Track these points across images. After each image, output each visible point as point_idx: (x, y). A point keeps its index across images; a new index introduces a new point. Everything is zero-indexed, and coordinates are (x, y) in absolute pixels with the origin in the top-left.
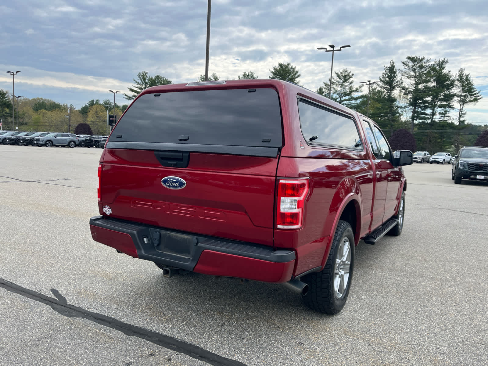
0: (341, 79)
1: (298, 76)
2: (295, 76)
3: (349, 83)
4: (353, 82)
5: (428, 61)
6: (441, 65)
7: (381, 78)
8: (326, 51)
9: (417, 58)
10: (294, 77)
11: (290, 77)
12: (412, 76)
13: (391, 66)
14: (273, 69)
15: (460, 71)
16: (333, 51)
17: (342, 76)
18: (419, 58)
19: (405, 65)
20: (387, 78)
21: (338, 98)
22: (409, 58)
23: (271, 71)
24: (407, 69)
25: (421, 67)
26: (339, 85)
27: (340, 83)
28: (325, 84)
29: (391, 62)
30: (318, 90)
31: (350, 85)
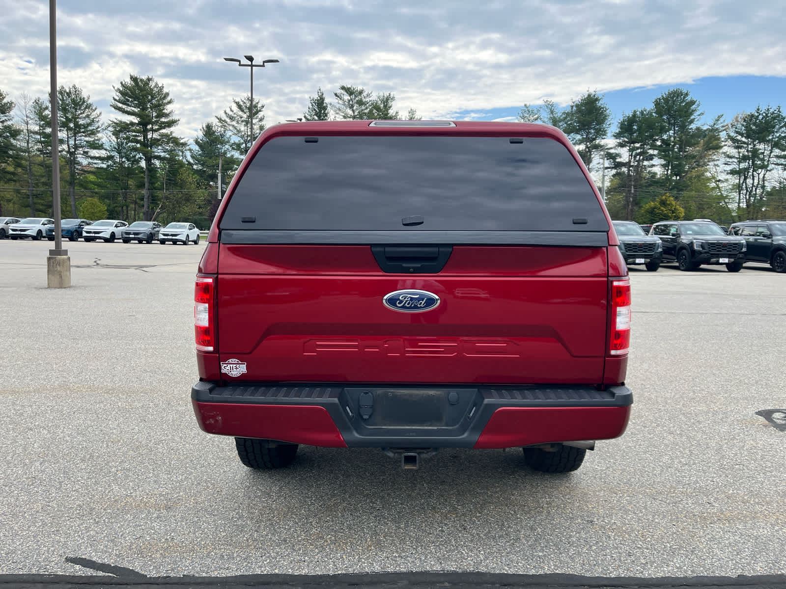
0: (245, 113)
1: (170, 102)
2: (164, 101)
3: (257, 120)
4: (263, 119)
5: (368, 95)
6: (386, 101)
7: (307, 115)
8: (240, 65)
9: (354, 89)
10: (162, 102)
11: (154, 101)
12: (349, 116)
13: (319, 98)
14: (120, 85)
15: (410, 113)
16: (252, 66)
17: (246, 107)
18: (356, 89)
19: (339, 99)
20: (315, 115)
21: (243, 143)
22: (343, 88)
23: (116, 88)
24: (341, 104)
25: (360, 103)
26: (242, 121)
27: (243, 119)
28: (218, 119)
29: (319, 91)
30: (205, 129)
31: (260, 124)
